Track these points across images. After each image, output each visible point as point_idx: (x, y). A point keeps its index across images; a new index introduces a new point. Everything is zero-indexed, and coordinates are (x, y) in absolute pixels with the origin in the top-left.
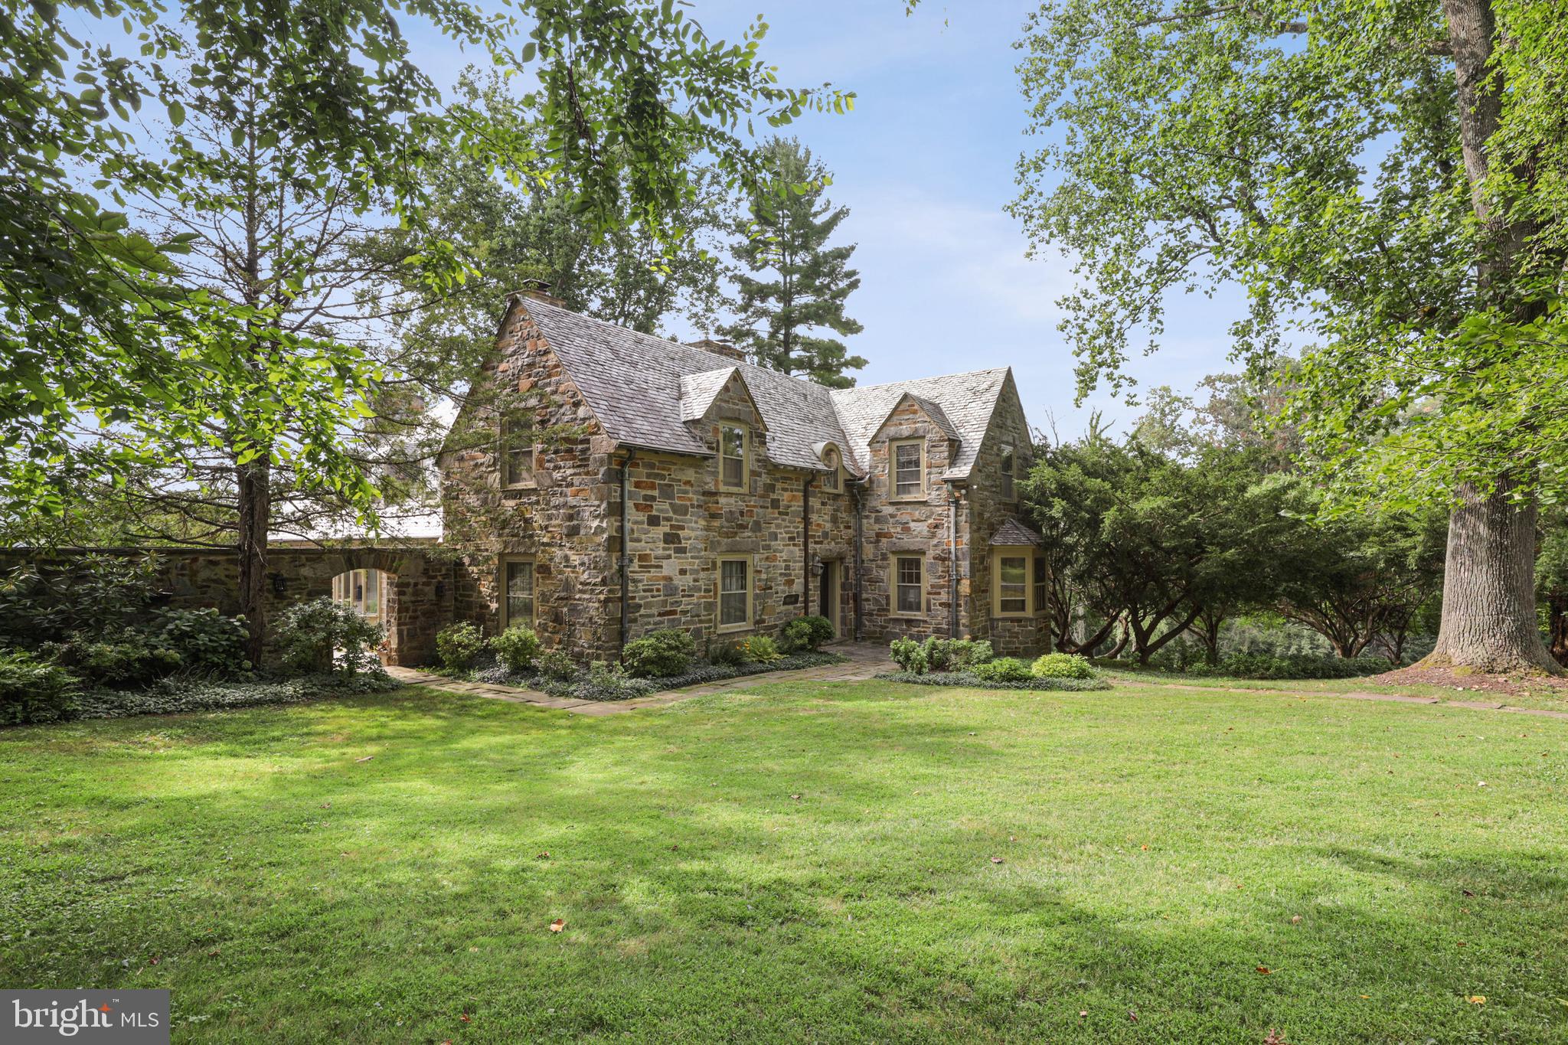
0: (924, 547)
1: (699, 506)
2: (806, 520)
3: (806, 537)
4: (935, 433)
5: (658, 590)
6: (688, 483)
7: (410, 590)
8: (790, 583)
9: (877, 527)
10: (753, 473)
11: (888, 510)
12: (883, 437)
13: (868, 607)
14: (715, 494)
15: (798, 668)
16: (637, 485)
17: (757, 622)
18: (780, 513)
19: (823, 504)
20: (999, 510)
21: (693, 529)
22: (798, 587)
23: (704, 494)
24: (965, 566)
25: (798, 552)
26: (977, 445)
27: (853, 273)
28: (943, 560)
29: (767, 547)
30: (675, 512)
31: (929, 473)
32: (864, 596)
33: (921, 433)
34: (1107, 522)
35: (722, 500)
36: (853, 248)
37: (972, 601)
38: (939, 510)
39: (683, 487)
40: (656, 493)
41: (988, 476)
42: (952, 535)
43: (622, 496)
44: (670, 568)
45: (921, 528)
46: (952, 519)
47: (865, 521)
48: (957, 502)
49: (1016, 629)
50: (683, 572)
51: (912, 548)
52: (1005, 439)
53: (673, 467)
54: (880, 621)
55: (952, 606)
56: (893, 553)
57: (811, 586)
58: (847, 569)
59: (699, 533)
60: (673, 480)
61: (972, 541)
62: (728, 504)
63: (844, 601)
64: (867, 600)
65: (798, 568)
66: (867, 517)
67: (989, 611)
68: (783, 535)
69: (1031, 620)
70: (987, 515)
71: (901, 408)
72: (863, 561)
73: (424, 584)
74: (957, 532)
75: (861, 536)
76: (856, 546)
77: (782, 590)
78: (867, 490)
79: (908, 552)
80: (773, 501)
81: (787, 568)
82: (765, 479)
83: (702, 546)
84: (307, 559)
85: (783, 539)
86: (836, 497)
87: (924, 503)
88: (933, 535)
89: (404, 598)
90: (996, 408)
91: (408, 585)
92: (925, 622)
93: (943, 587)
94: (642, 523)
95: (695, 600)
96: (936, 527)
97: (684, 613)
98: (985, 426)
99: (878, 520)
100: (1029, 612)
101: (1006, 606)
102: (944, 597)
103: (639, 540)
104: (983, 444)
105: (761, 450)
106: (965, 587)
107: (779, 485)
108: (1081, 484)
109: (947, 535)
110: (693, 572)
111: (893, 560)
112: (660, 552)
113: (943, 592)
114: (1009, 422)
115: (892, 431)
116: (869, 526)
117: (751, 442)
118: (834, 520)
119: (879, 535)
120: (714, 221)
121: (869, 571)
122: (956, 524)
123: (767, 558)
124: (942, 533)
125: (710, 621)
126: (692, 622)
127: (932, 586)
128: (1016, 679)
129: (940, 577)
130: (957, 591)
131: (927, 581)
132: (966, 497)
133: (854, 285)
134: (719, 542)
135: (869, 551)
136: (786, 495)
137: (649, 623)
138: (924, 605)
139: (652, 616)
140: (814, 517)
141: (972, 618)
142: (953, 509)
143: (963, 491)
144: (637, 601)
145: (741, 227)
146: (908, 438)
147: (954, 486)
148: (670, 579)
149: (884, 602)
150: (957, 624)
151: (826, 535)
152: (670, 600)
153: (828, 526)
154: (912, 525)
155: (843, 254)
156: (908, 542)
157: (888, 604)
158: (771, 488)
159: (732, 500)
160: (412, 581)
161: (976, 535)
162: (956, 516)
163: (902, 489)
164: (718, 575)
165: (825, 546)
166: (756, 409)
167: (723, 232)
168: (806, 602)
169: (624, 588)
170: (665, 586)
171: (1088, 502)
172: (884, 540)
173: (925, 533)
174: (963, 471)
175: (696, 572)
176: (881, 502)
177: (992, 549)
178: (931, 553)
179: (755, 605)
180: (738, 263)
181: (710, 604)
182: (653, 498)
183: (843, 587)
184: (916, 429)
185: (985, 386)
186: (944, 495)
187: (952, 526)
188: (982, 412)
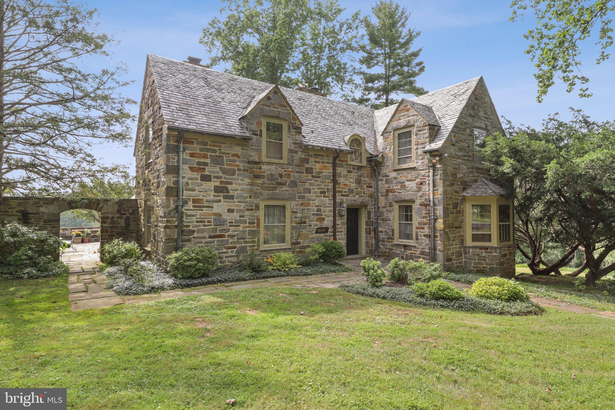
0: (414, 198)
1: (244, 170)
2: (335, 182)
3: (335, 191)
4: (420, 121)
5: (209, 222)
6: (236, 155)
7: (109, 221)
8: (322, 220)
9: (386, 186)
10: (290, 151)
11: (393, 175)
12: (390, 129)
13: (382, 236)
14: (259, 163)
15: (306, 275)
16: (192, 155)
17: (293, 244)
18: (312, 176)
19: (349, 172)
20: (472, 172)
21: (239, 184)
22: (328, 222)
23: (249, 162)
24: (440, 210)
25: (328, 201)
26: (450, 127)
27: (421, 63)
28: (426, 205)
29: (303, 197)
30: (224, 173)
31: (417, 149)
32: (380, 229)
33: (412, 123)
34: (549, 174)
35: (264, 167)
36: (420, 50)
37: (446, 233)
38: (423, 172)
39: (231, 158)
40: (208, 161)
41: (460, 149)
42: (431, 189)
43: (178, 162)
44: (221, 207)
45: (412, 185)
46: (431, 178)
47: (380, 183)
48: (434, 166)
49: (484, 254)
50: (230, 211)
51: (407, 198)
52: (477, 124)
53: (223, 145)
54: (389, 245)
55: (432, 237)
56: (396, 202)
57: (338, 222)
58: (369, 213)
59: (245, 187)
60: (223, 153)
61: (445, 192)
62: (270, 170)
63: (368, 232)
64: (382, 232)
65: (328, 211)
66: (381, 180)
67: (462, 241)
68: (315, 189)
69: (495, 248)
70: (459, 175)
71: (400, 108)
72: (379, 208)
73: (118, 218)
74: (434, 187)
75: (378, 192)
76: (374, 197)
77: (315, 224)
78: (380, 163)
79: (404, 201)
80: (307, 169)
81: (319, 210)
82: (301, 155)
83: (248, 195)
84: (44, 203)
85: (316, 193)
86: (360, 168)
87: (414, 169)
88: (419, 189)
89: (105, 225)
90: (467, 103)
91: (108, 218)
92: (415, 247)
93: (425, 224)
94: (197, 179)
95: (241, 228)
96: (421, 184)
97: (232, 236)
98: (458, 115)
99: (387, 182)
100: (494, 242)
101: (475, 238)
102: (426, 231)
103: (194, 190)
104: (455, 126)
105: (298, 137)
106: (440, 224)
107: (312, 159)
108: (528, 146)
109: (427, 189)
110: (238, 211)
111: (396, 206)
112: (212, 198)
113: (426, 227)
114: (482, 114)
115: (395, 124)
116: (383, 186)
117: (289, 132)
118: (358, 182)
119: (388, 191)
120: (350, 47)
121: (383, 213)
122: (434, 181)
123: (302, 204)
124: (425, 188)
125: (254, 242)
126: (237, 242)
127: (419, 223)
128: (445, 299)
129: (424, 217)
130: (434, 227)
131: (416, 219)
132: (440, 162)
133: (422, 70)
134: (261, 193)
135: (382, 201)
136: (318, 166)
137: (202, 242)
138: (414, 236)
139: (205, 238)
140: (341, 180)
141: (445, 246)
142: (431, 171)
143: (437, 158)
144: (191, 228)
145: (363, 48)
146: (404, 127)
147: (431, 156)
148: (220, 215)
149: (391, 233)
150: (435, 249)
151: (351, 191)
152: (219, 228)
153: (353, 186)
154: (407, 183)
155: (415, 55)
156: (405, 195)
157: (393, 235)
158: (307, 161)
159: (273, 167)
160: (110, 216)
161: (449, 189)
162: (434, 175)
163: (400, 161)
164: (261, 213)
165: (351, 198)
166: (293, 111)
167: (355, 52)
168: (334, 232)
169: (181, 221)
170: (214, 219)
171: (537, 161)
172: (391, 194)
173: (415, 188)
174: (438, 144)
175: (243, 211)
176: (388, 170)
177: (464, 199)
178: (418, 202)
179: (292, 233)
180: (361, 66)
181: (254, 232)
182: (206, 164)
183: (367, 223)
184: (409, 121)
185: (463, 91)
186: (426, 161)
187: (431, 182)
188: (457, 107)
